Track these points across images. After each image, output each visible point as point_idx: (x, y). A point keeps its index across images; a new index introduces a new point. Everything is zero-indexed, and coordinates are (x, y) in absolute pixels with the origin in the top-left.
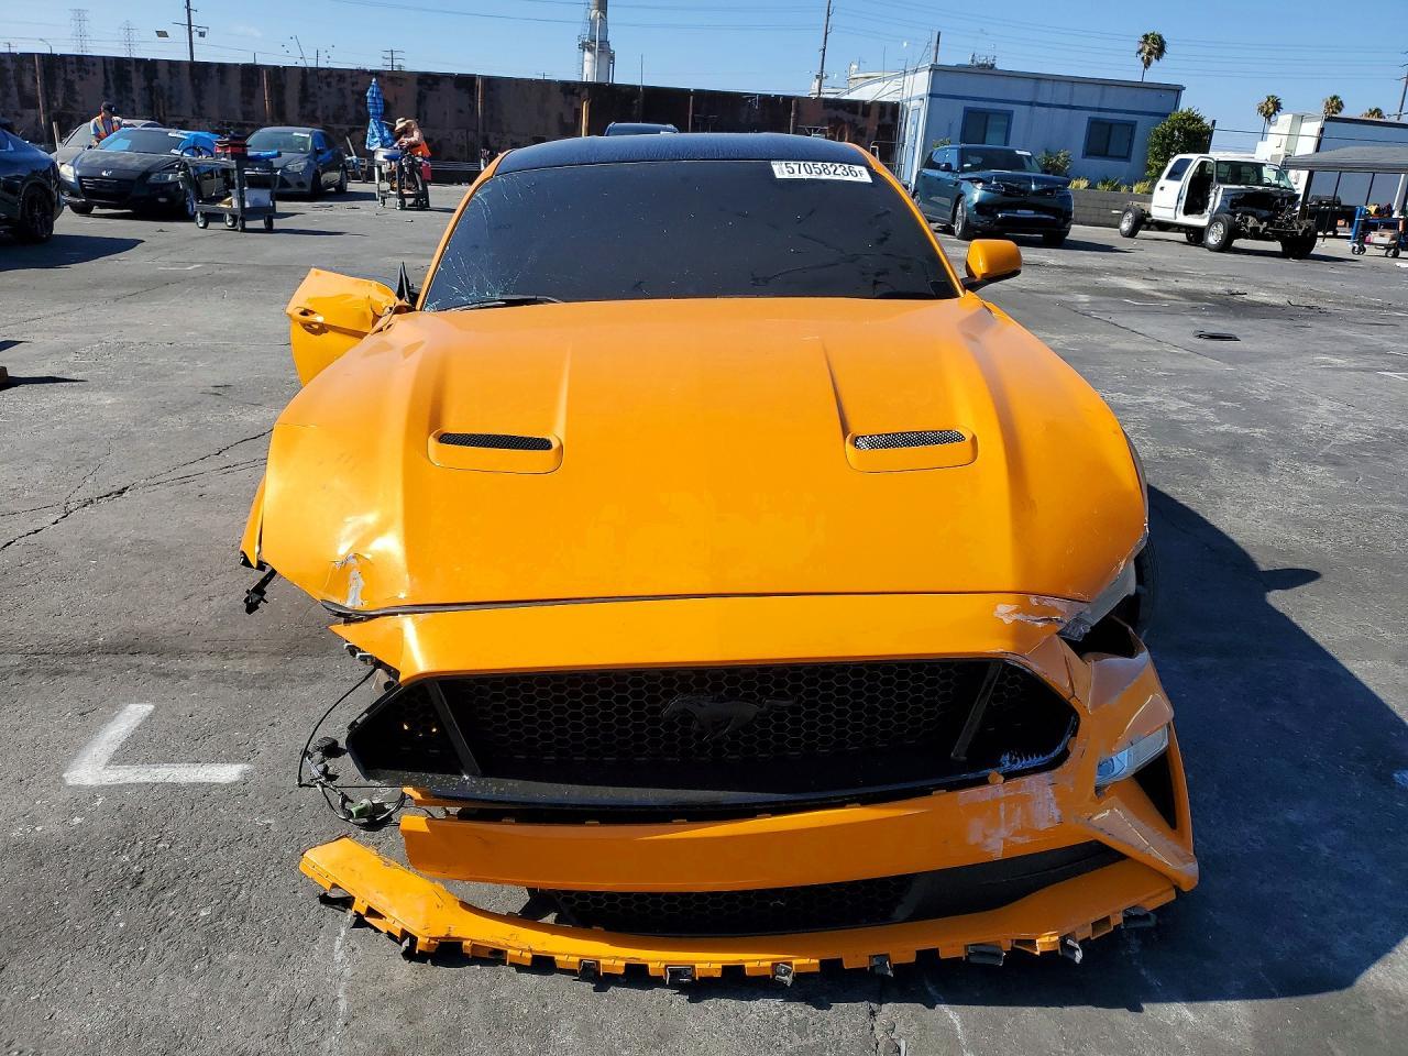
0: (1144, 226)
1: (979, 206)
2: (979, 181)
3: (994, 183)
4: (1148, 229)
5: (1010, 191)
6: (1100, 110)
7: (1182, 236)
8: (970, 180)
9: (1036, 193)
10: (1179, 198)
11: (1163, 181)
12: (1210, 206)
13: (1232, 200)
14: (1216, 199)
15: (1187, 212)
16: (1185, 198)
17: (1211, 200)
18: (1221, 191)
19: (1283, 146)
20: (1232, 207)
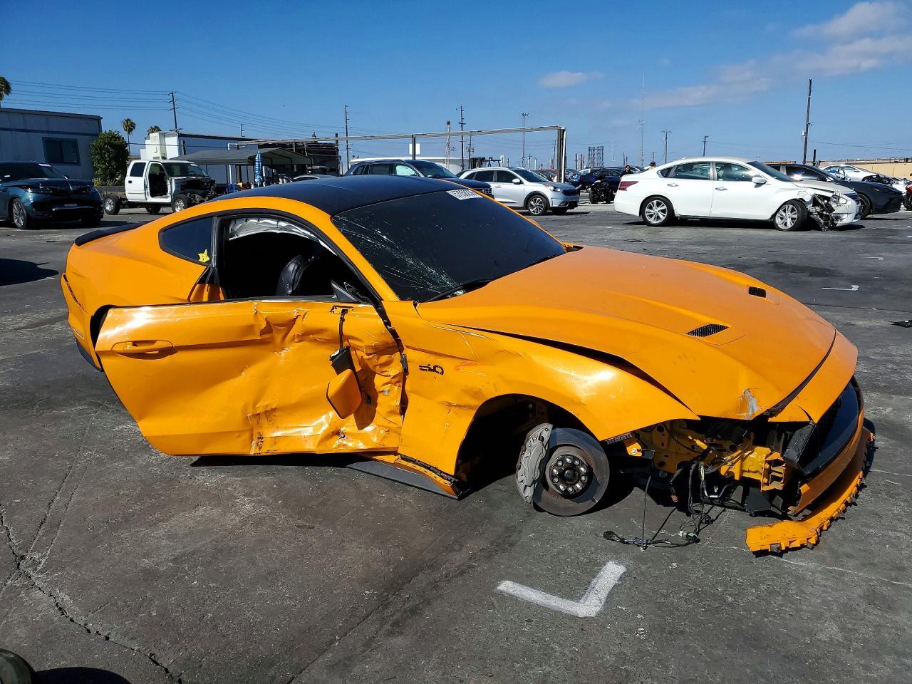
0: (121, 206)
1: (35, 204)
2: (27, 187)
3: (41, 187)
4: (124, 208)
5: (56, 192)
6: (48, 132)
7: (144, 210)
8: (20, 186)
9: (75, 192)
10: (145, 187)
11: (128, 178)
12: (169, 191)
13: (181, 186)
14: (172, 186)
15: (153, 195)
16: (148, 186)
17: (169, 187)
18: (173, 181)
19: (159, 151)
20: (182, 189)
